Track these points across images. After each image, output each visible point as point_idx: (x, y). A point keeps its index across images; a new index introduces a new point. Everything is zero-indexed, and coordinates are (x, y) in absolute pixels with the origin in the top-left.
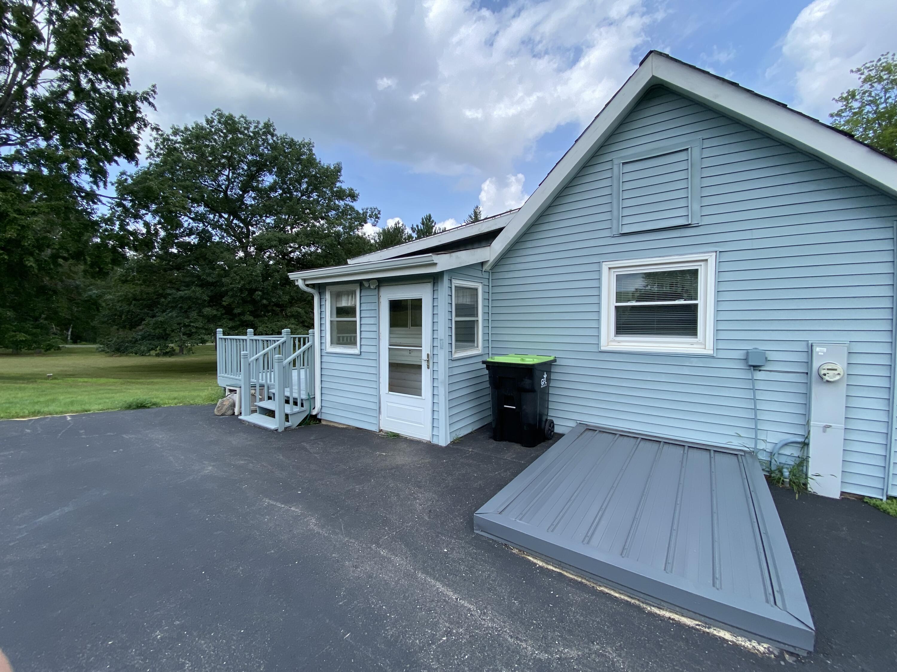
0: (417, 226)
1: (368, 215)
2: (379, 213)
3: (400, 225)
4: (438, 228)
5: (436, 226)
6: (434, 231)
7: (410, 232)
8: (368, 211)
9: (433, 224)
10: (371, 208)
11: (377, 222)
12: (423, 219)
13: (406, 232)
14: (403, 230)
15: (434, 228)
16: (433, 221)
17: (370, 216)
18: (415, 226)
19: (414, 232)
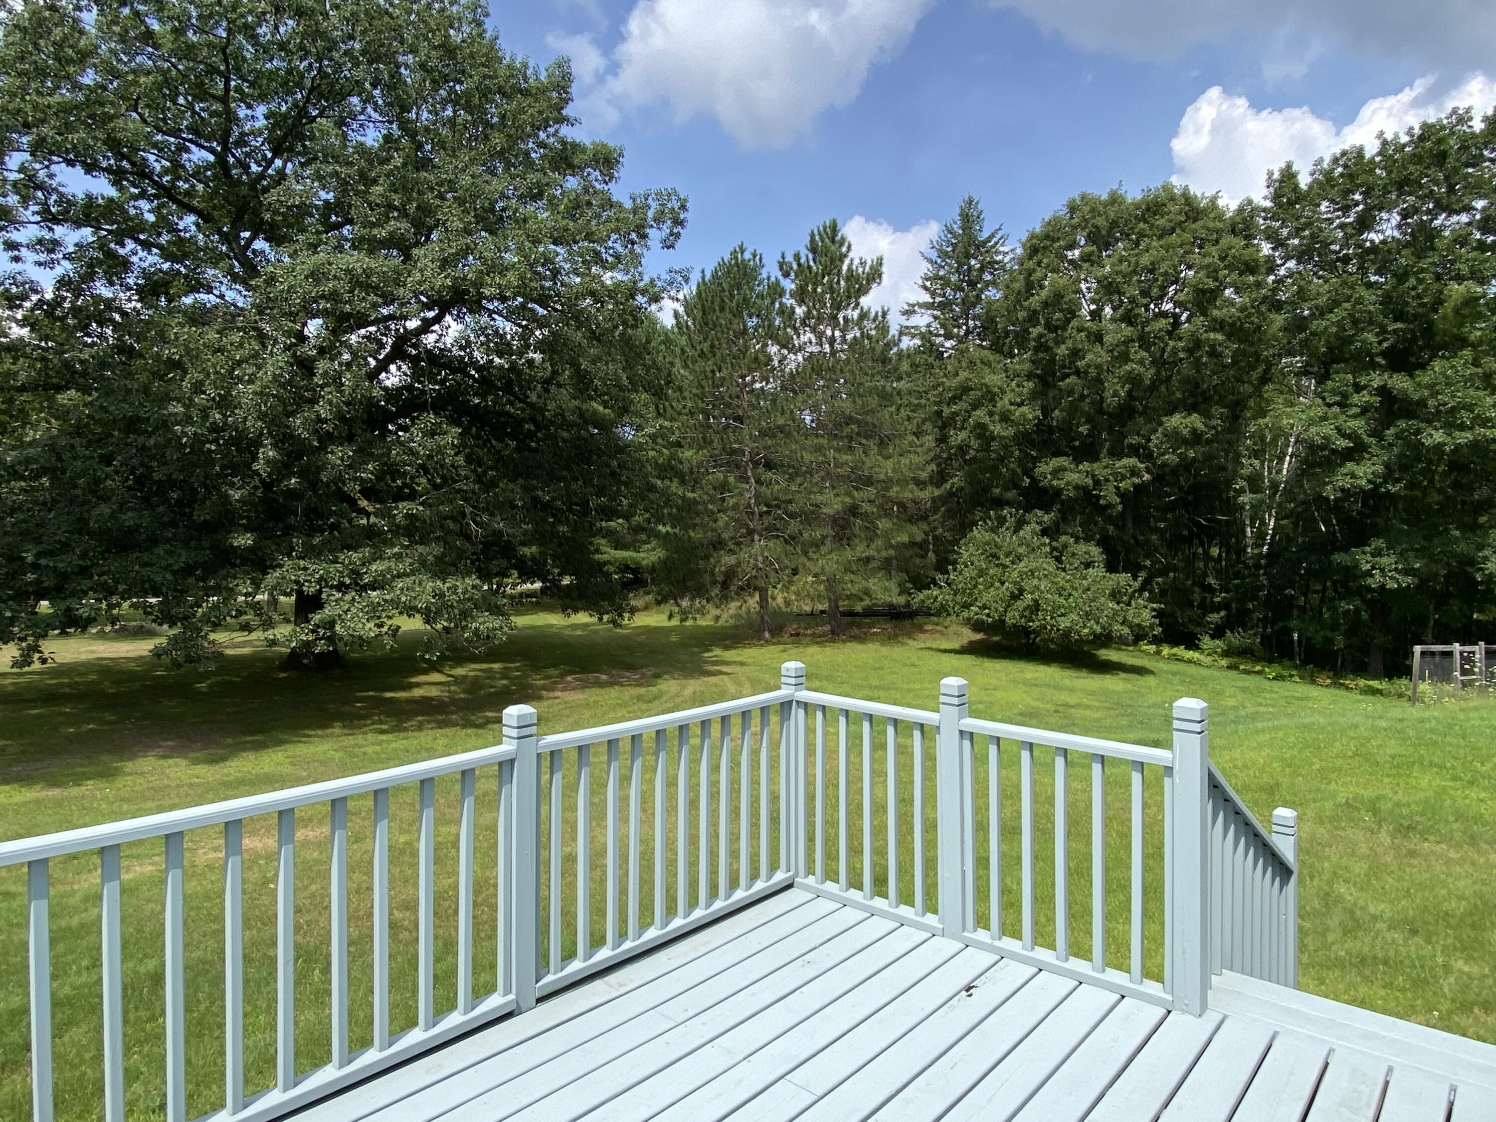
0: (797, 257)
1: (650, 214)
2: (683, 207)
3: (747, 256)
4: (856, 262)
5: (851, 255)
6: (845, 268)
7: (776, 273)
8: (650, 201)
9: (844, 249)
10: (659, 194)
11: (678, 236)
12: (812, 235)
13: (764, 275)
14: (754, 269)
15: (847, 262)
16: (843, 240)
17: (659, 219)
18: (789, 258)
19: (786, 275)
